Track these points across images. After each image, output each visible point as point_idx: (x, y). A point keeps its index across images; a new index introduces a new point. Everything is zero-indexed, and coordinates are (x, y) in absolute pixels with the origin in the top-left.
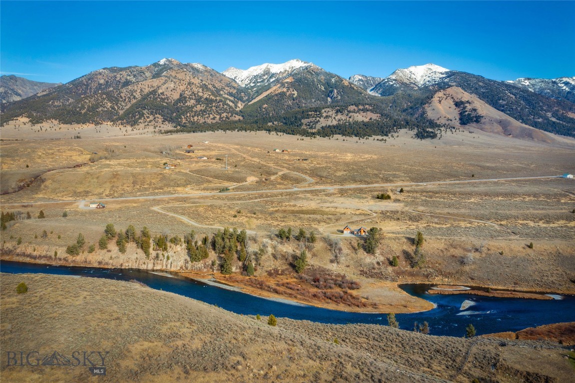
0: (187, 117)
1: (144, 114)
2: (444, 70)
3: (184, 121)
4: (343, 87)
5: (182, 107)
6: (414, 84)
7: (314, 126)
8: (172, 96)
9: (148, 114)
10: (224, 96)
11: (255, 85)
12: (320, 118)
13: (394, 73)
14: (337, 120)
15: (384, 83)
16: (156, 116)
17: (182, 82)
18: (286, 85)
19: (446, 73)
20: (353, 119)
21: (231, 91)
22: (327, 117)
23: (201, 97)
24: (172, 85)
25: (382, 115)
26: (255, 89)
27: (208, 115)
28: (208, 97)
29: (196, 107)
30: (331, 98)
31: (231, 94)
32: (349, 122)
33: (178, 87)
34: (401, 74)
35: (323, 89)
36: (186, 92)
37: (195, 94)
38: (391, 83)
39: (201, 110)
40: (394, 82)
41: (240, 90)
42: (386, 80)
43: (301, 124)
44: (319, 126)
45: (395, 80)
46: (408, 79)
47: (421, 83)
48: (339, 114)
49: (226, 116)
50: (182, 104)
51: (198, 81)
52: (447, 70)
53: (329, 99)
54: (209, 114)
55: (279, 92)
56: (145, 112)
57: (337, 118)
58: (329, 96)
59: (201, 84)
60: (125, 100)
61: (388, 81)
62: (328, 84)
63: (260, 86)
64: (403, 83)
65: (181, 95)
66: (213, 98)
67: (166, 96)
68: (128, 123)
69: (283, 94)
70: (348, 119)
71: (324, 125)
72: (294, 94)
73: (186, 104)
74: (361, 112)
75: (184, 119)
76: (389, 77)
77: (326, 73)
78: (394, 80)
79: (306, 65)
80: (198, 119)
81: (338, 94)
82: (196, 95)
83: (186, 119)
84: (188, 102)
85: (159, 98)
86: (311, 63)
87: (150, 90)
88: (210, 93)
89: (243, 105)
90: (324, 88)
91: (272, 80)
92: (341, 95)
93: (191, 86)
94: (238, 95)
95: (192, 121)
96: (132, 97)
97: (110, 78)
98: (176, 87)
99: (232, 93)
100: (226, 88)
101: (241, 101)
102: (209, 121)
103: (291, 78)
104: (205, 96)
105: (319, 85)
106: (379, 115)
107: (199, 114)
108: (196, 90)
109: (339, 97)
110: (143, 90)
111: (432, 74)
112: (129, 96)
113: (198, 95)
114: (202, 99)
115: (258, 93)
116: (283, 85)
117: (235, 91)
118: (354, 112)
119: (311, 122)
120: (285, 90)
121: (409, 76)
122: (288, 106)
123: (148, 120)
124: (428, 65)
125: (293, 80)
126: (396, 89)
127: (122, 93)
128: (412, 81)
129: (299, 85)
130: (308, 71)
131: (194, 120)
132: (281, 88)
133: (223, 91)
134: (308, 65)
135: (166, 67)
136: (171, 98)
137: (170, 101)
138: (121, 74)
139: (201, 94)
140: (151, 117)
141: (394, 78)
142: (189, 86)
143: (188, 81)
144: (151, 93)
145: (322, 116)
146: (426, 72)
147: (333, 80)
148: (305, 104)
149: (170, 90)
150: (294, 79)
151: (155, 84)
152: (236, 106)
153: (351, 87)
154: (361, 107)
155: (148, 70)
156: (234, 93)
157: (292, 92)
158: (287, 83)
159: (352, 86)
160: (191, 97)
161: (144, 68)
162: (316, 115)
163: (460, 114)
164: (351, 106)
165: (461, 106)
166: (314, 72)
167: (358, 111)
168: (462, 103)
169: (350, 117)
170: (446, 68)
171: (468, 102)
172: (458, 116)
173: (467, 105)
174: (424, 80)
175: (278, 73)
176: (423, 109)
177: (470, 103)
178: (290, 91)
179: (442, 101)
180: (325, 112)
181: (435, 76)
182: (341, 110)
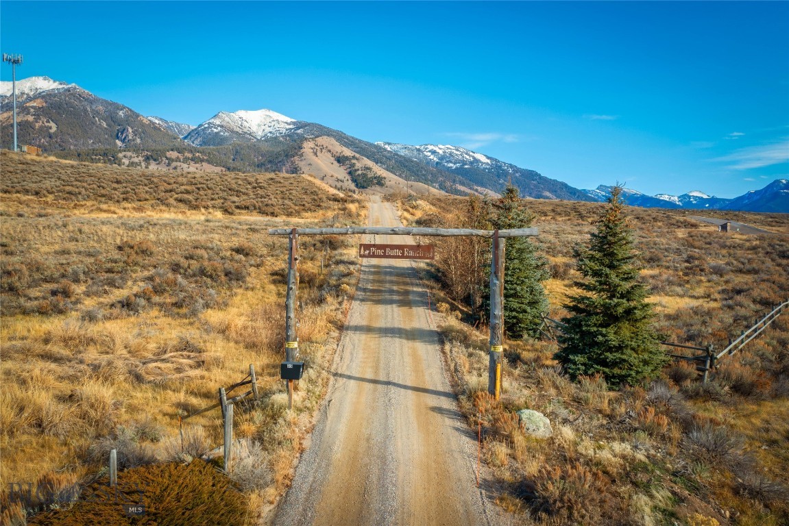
2: (289, 120)
4: (142, 125)
6: (250, 134)
13: (215, 116)
15: (203, 130)
18: (32, 110)
19: (294, 123)
30: (123, 141)
34: (227, 119)
35: (105, 126)
38: (215, 130)
40: (219, 128)
42: (206, 126)
45: (222, 126)
46: (239, 127)
47: (259, 134)
48: (153, 162)
52: (293, 120)
53: (119, 143)
55: (18, 121)
58: (118, 137)
61: (209, 127)
62: (112, 118)
64: (232, 131)
72: (51, 128)
76: (210, 121)
77: (106, 101)
78: (219, 126)
79: (66, 87)
81: (136, 135)
86: (74, 84)
90: (107, 125)
92: (141, 138)
103: (39, 100)
105: (97, 119)
109: (138, 141)
111: (273, 123)
116: (24, 109)
120: (31, 118)
121: (240, 123)
124: (263, 110)
125: (44, 104)
126: (226, 139)
128: (245, 130)
129: (59, 114)
130: (72, 94)
132: (21, 115)
134: (70, 86)
141: (218, 123)
146: (263, 120)
147: (121, 113)
148: (76, 145)
150: (46, 102)
153: (154, 127)
157: (47, 124)
158: (32, 107)
159: (156, 125)
163: (350, 173)
164: (171, 152)
165: (347, 162)
166: (83, 98)
167: (186, 160)
168: (347, 158)
169: (175, 168)
170: (291, 118)
171: (354, 157)
172: (348, 177)
173: (353, 161)
174: (264, 130)
175: (8, 95)
176: (293, 163)
177: (357, 159)
178: (41, 122)
179: (318, 154)
180: (125, 156)
181: (279, 126)
182: (155, 157)
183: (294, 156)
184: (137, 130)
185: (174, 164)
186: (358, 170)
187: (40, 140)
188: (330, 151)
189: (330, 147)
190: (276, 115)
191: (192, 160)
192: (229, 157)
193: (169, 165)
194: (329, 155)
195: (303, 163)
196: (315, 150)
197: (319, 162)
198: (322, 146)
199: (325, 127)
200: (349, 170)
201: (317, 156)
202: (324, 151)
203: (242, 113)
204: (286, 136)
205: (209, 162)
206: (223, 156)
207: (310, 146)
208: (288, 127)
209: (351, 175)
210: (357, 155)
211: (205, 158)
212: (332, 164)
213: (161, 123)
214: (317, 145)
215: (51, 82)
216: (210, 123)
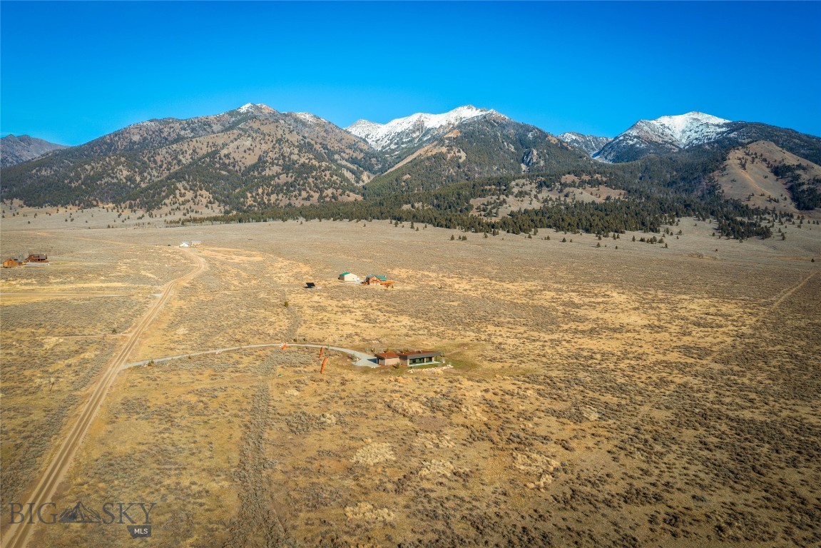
0: (258, 194)
1: (177, 189)
2: (721, 121)
3: (250, 201)
4: (549, 145)
5: (255, 178)
6: (671, 143)
7: (494, 211)
8: (243, 160)
9: (185, 189)
10: (339, 162)
11: (398, 147)
12: (507, 196)
14: (542, 200)
15: (618, 143)
16: (199, 192)
17: (267, 137)
18: (447, 141)
19: (727, 125)
20: (574, 199)
21: (355, 155)
22: (521, 194)
23: (294, 162)
24: (248, 143)
25: (629, 192)
26: (397, 153)
27: (297, 193)
28: (307, 161)
29: (279, 178)
30: (527, 165)
31: (353, 161)
32: (565, 204)
33: (258, 146)
34: (646, 128)
35: (513, 150)
36: (270, 154)
37: (284, 157)
38: (631, 142)
39: (287, 183)
40: (635, 140)
41: (370, 155)
42: (622, 138)
43: (469, 208)
44: (504, 212)
45: (638, 137)
46: (659, 136)
47: (683, 142)
48: (545, 189)
49: (333, 193)
50: (256, 173)
51: (297, 137)
52: (727, 121)
53: (523, 167)
54: (300, 190)
55: (434, 153)
56: (179, 185)
57: (540, 196)
58: (523, 161)
59: (302, 142)
60: (161, 167)
62: (521, 141)
63: (406, 148)
64: (651, 142)
65: (260, 159)
66: (315, 163)
67: (232, 161)
68: (141, 206)
69: (439, 158)
70: (562, 199)
71: (515, 209)
73: (263, 173)
74: (588, 187)
75: (250, 199)
76: (627, 133)
77: (518, 124)
78: (635, 137)
79: (484, 113)
80: (278, 199)
81: (540, 157)
82: (287, 159)
83: (255, 198)
84: (267, 169)
85: (219, 163)
86: (492, 110)
87: (210, 151)
88: (311, 156)
89: (372, 177)
90: (515, 149)
91: (425, 139)
92: (545, 160)
93: (280, 145)
94: (366, 161)
95: (264, 203)
96: (175, 162)
97: (151, 133)
98: (254, 145)
99: (356, 158)
100: (347, 151)
101: (370, 171)
102: (298, 203)
103: (455, 131)
104: (302, 160)
105: (505, 144)
106: (623, 192)
107: (282, 190)
108: (289, 150)
109: (542, 163)
110: (198, 150)
111: (701, 128)
112: (170, 160)
113: (290, 159)
114: (297, 166)
115: (400, 158)
116: (441, 142)
117: (362, 155)
118: (573, 185)
119: (489, 203)
120: (444, 150)
121: (661, 131)
122: (448, 177)
123: (181, 199)
124: (691, 113)
125: (459, 134)
126: (641, 152)
127: (159, 154)
128: (666, 139)
129: (470, 142)
130: (486, 121)
131: (269, 200)
132: (437, 147)
133: (339, 155)
134: (488, 112)
135: (248, 117)
136: (240, 163)
137: (237, 168)
138: (171, 127)
139: (295, 157)
140: (190, 195)
141: (635, 134)
142: (277, 145)
143: (279, 137)
144: (208, 155)
145: (512, 194)
146: (689, 125)
147: (530, 135)
148: (480, 173)
149: (242, 150)
150: (461, 132)
151: (220, 142)
152: (358, 179)
153: (561, 146)
154: (586, 177)
155: (218, 121)
156: (359, 158)
157: (457, 154)
158: (448, 138)
159: (565, 144)
160: (276, 161)
161: (212, 117)
162: (500, 190)
163: (791, 189)
164: (567, 176)
165: (789, 174)
166: (497, 123)
167: (582, 184)
168: (789, 168)
169: (566, 196)
170: (725, 118)
171: (799, 167)
172: (787, 195)
173: (798, 172)
174: (689, 137)
175: (438, 127)
176: (711, 179)
177: (804, 169)
178: (452, 152)
179: (746, 166)
180: (517, 185)
181: (708, 130)
182: (548, 183)
183: (713, 171)
184: (541, 152)
185: (567, 190)
186: (803, 184)
187: (449, 170)
188: (765, 160)
189: (766, 155)
190: (705, 118)
191: (589, 183)
192: (635, 177)
193: (561, 191)
194: (764, 166)
195: (724, 179)
196: (743, 161)
197: (747, 176)
198: (756, 154)
199: (768, 126)
200: (790, 184)
201: (745, 169)
202: (756, 160)
203: (665, 120)
204: (717, 141)
205: (608, 184)
206: (627, 176)
207: (737, 155)
208: (719, 130)
209: (793, 192)
210: (805, 162)
211: (604, 179)
212: (766, 177)
213: (577, 138)
214: (747, 154)
215: (474, 109)
216: (626, 135)
